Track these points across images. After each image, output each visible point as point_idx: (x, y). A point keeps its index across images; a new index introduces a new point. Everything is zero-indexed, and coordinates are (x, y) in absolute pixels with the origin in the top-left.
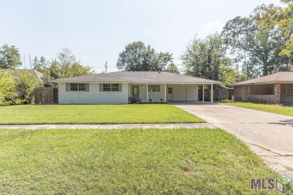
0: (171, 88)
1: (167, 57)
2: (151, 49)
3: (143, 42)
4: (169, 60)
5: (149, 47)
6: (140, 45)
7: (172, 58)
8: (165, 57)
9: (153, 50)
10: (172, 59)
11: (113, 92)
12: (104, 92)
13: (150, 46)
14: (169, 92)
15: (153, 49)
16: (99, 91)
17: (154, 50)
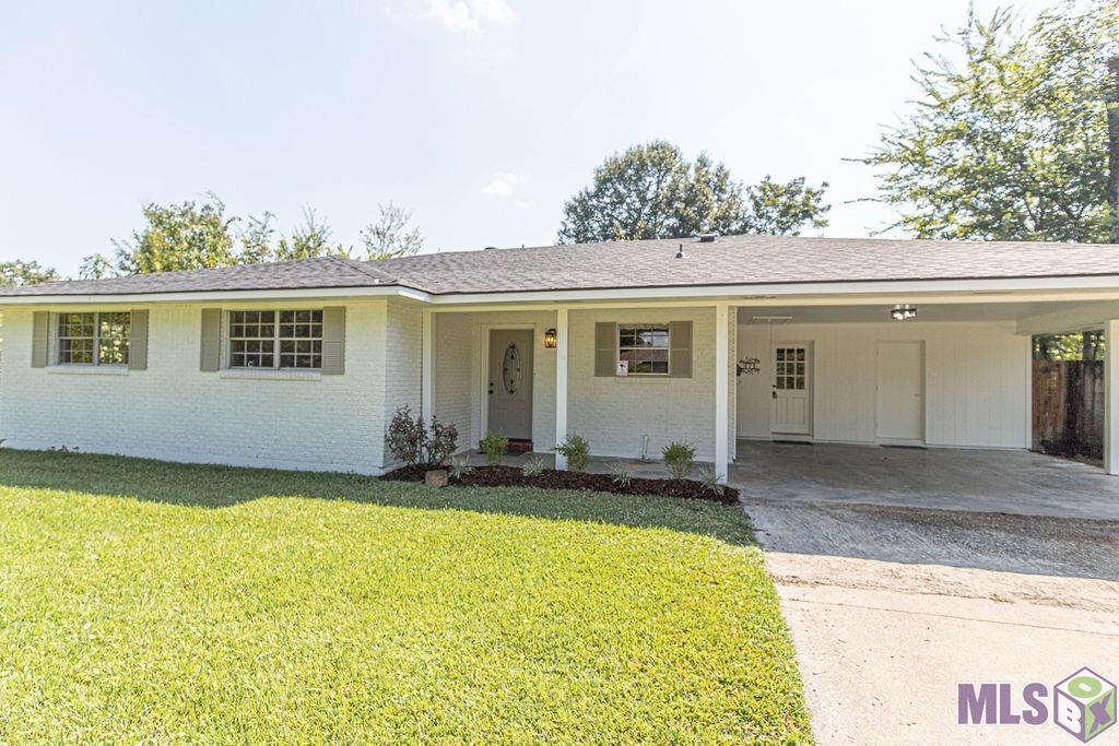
0: (801, 351)
1: (799, 198)
2: (712, 169)
3: (673, 143)
4: (806, 214)
5: (703, 163)
6: (660, 158)
7: (820, 205)
8: (783, 199)
9: (722, 175)
10: (822, 210)
11: (288, 373)
12: (238, 372)
13: (709, 156)
14: (780, 380)
15: (721, 168)
16: (202, 369)
17: (726, 175)
